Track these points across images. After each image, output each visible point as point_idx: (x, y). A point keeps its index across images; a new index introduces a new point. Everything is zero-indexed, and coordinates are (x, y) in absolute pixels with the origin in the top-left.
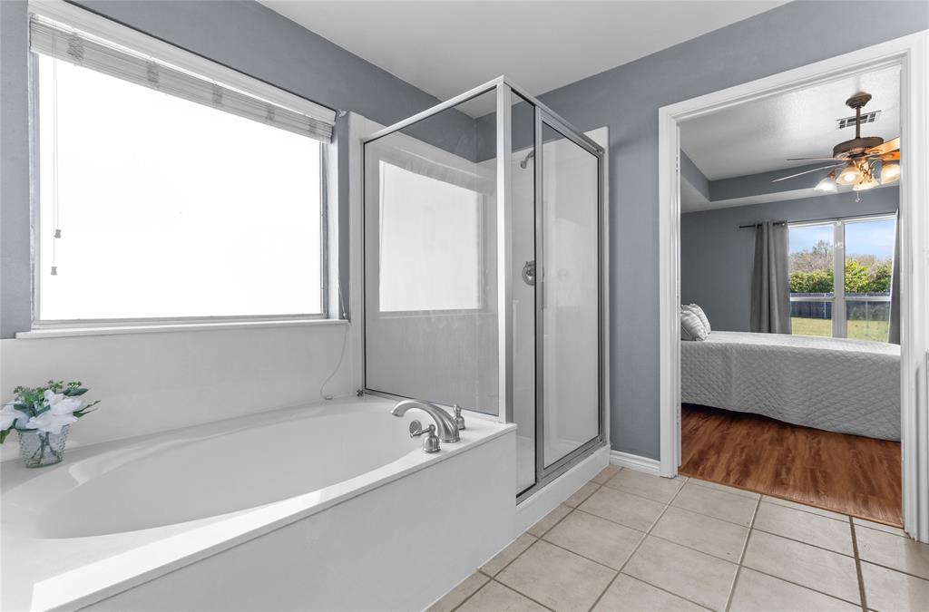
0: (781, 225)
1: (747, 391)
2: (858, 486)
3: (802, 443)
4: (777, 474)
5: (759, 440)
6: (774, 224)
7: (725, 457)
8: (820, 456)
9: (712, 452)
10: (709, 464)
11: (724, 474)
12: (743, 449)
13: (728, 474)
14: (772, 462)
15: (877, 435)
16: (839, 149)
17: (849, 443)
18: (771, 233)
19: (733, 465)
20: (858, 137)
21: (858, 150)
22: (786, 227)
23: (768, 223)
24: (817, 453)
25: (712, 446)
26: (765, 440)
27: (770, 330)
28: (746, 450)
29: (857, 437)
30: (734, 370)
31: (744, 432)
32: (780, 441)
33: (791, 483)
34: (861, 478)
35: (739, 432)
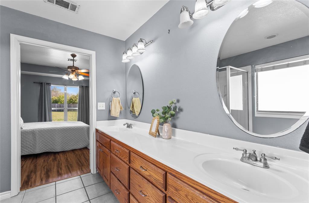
0: (49, 84)
1: (42, 145)
2: (79, 165)
3: (61, 157)
4: (58, 172)
5: (49, 161)
6: (47, 84)
7: (38, 173)
8: (68, 160)
9: (33, 174)
10: (33, 180)
11: (40, 181)
12: (44, 167)
13: (42, 180)
14: (55, 168)
16: (69, 67)
17: (74, 152)
18: (46, 87)
19: (42, 175)
20: (73, 66)
21: (74, 69)
22: (50, 85)
23: (44, 83)
24: (67, 159)
25: (32, 172)
26: (51, 161)
27: (45, 121)
28: (45, 167)
29: (75, 150)
30: (37, 138)
31: (43, 160)
32: (55, 159)
33: (63, 173)
34: (79, 162)
35: (41, 161)
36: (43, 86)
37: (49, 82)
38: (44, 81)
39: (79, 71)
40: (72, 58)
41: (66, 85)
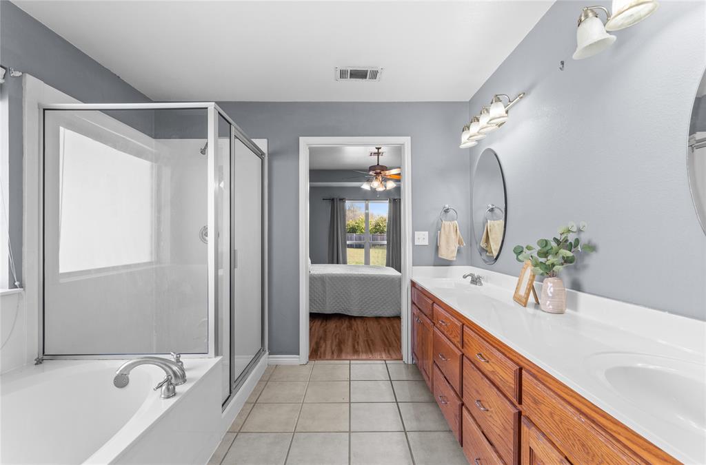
0: (342, 200)
1: (334, 301)
2: (385, 344)
3: (358, 325)
4: (354, 347)
5: (342, 328)
6: (340, 200)
7: (329, 343)
8: (368, 332)
9: (322, 342)
10: (322, 350)
11: (331, 353)
12: (336, 336)
13: (333, 353)
14: (350, 340)
15: (387, 315)
16: (372, 168)
17: (378, 321)
18: (338, 205)
19: (334, 347)
20: (378, 164)
21: (379, 171)
22: (345, 202)
23: (337, 199)
24: (367, 330)
25: (321, 338)
26: (344, 328)
27: (338, 263)
28: (337, 337)
29: (380, 317)
30: (327, 289)
31: (334, 325)
32: (350, 327)
33: (360, 350)
34: (385, 339)
35: (332, 325)
36: (335, 203)
37: (342, 197)
38: (336, 195)
39: (387, 173)
40: (376, 151)
41: (367, 200)
